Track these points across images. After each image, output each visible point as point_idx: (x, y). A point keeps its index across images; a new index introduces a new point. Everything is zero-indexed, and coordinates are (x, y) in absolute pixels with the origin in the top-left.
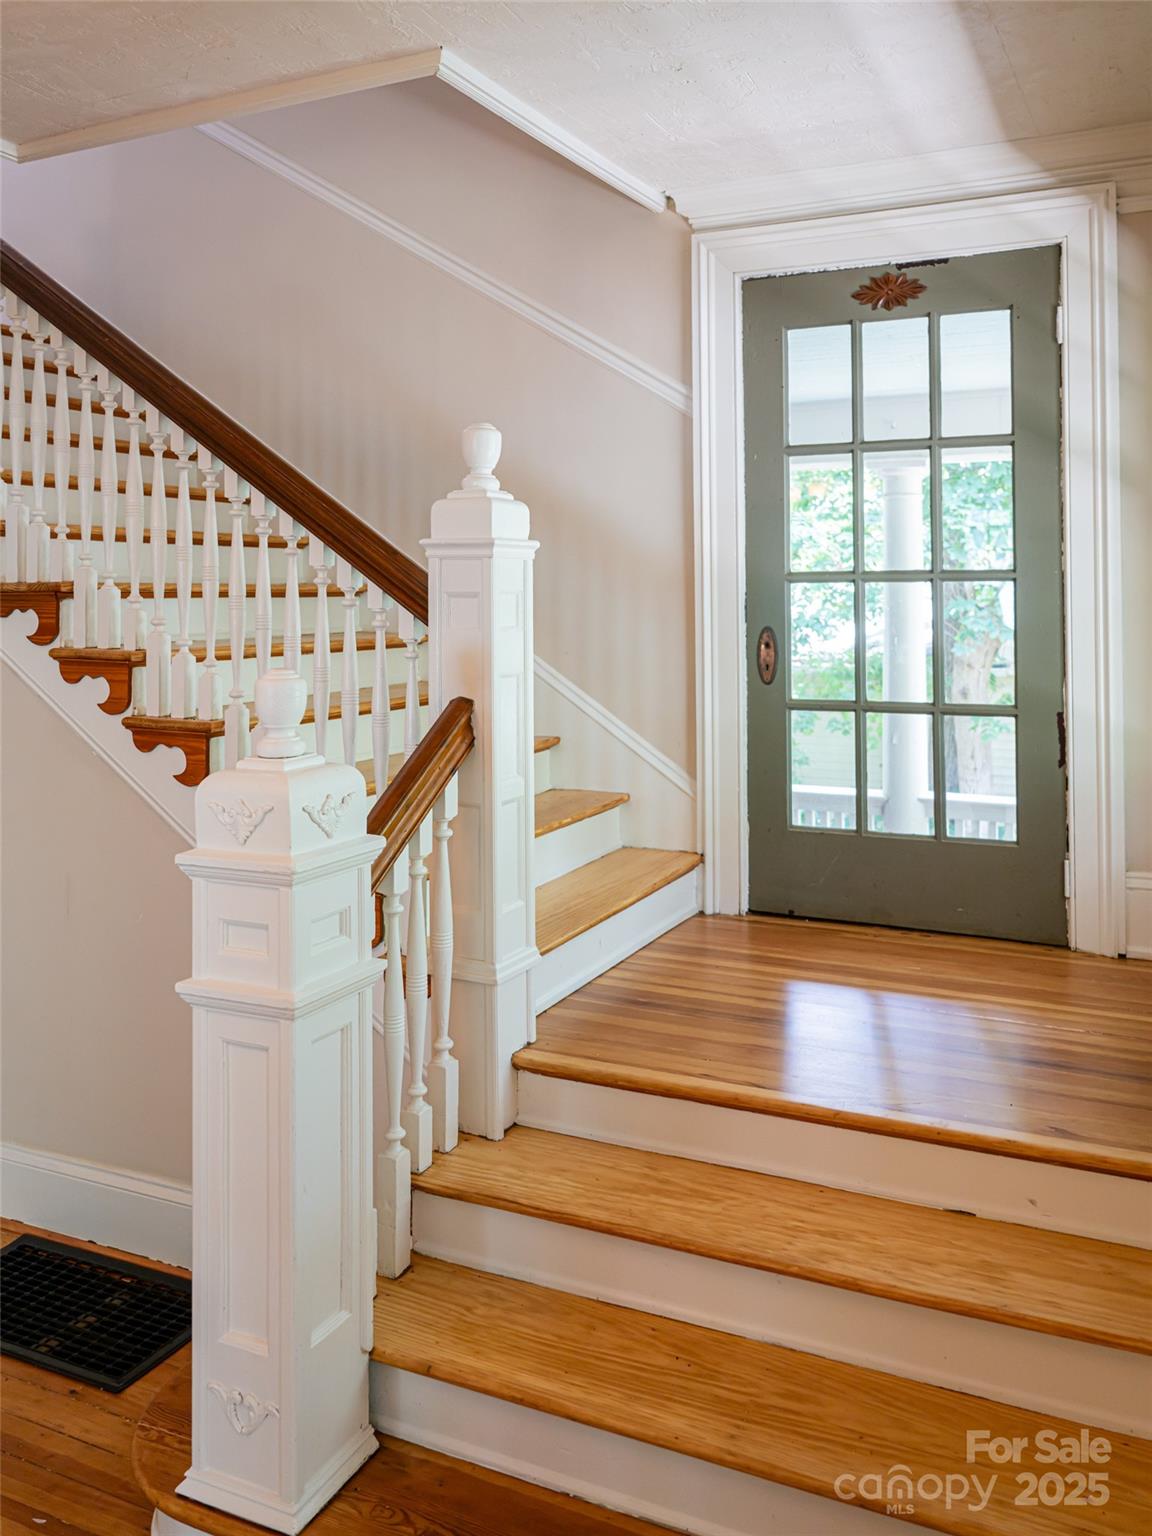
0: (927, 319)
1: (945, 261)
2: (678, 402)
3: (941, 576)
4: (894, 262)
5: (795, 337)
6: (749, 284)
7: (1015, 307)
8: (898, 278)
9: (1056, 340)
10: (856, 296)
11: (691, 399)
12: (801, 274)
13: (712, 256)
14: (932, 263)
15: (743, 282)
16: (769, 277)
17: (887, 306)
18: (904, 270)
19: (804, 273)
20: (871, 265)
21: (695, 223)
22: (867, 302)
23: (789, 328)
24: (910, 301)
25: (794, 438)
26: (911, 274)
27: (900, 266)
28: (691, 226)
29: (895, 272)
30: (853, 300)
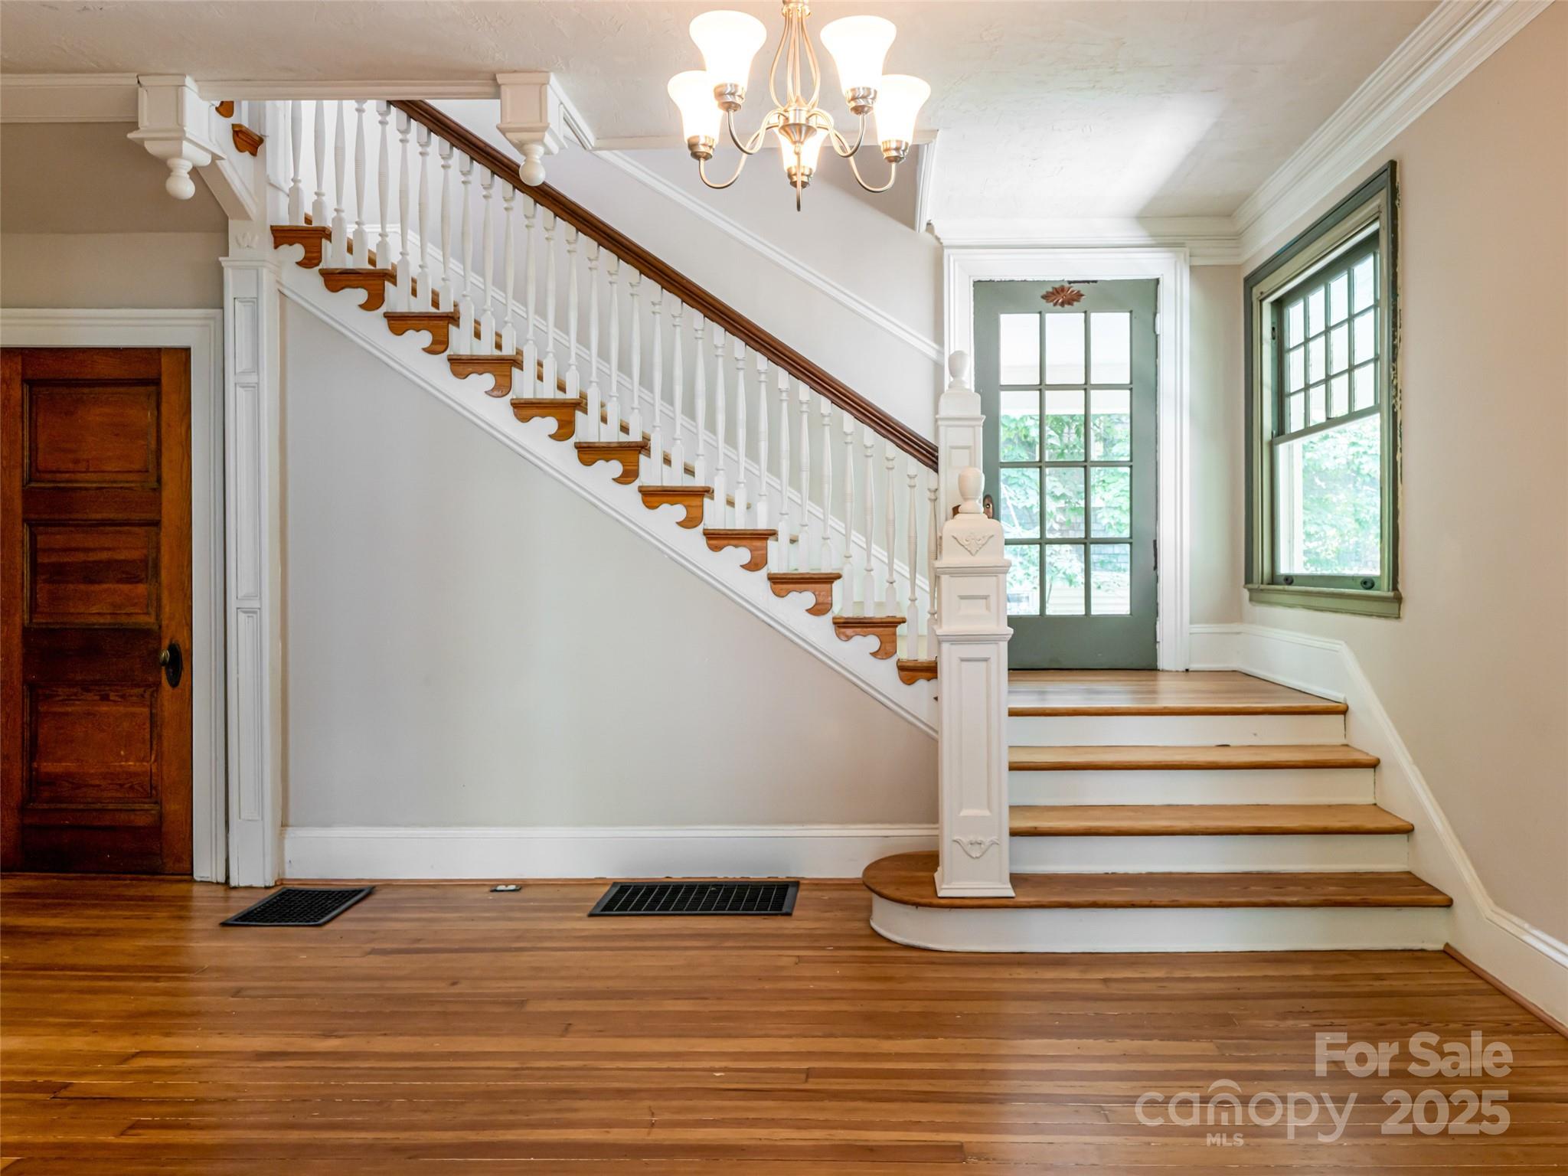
0: (1083, 314)
1: (1095, 282)
2: (933, 354)
3: (1091, 464)
4: (1066, 280)
5: (1006, 320)
6: (978, 284)
7: (1133, 313)
8: (1069, 288)
9: (1155, 332)
10: (1043, 297)
11: (943, 354)
12: (1010, 281)
13: (957, 264)
14: (1088, 282)
15: (974, 282)
16: (990, 281)
17: (1062, 304)
18: (1072, 285)
19: (1013, 281)
20: (1053, 279)
21: (945, 242)
22: (1051, 301)
23: (1002, 313)
24: (1075, 303)
25: (1004, 381)
26: (1076, 287)
27: (1070, 282)
28: (941, 243)
29: (1067, 285)
30: (1042, 300)
